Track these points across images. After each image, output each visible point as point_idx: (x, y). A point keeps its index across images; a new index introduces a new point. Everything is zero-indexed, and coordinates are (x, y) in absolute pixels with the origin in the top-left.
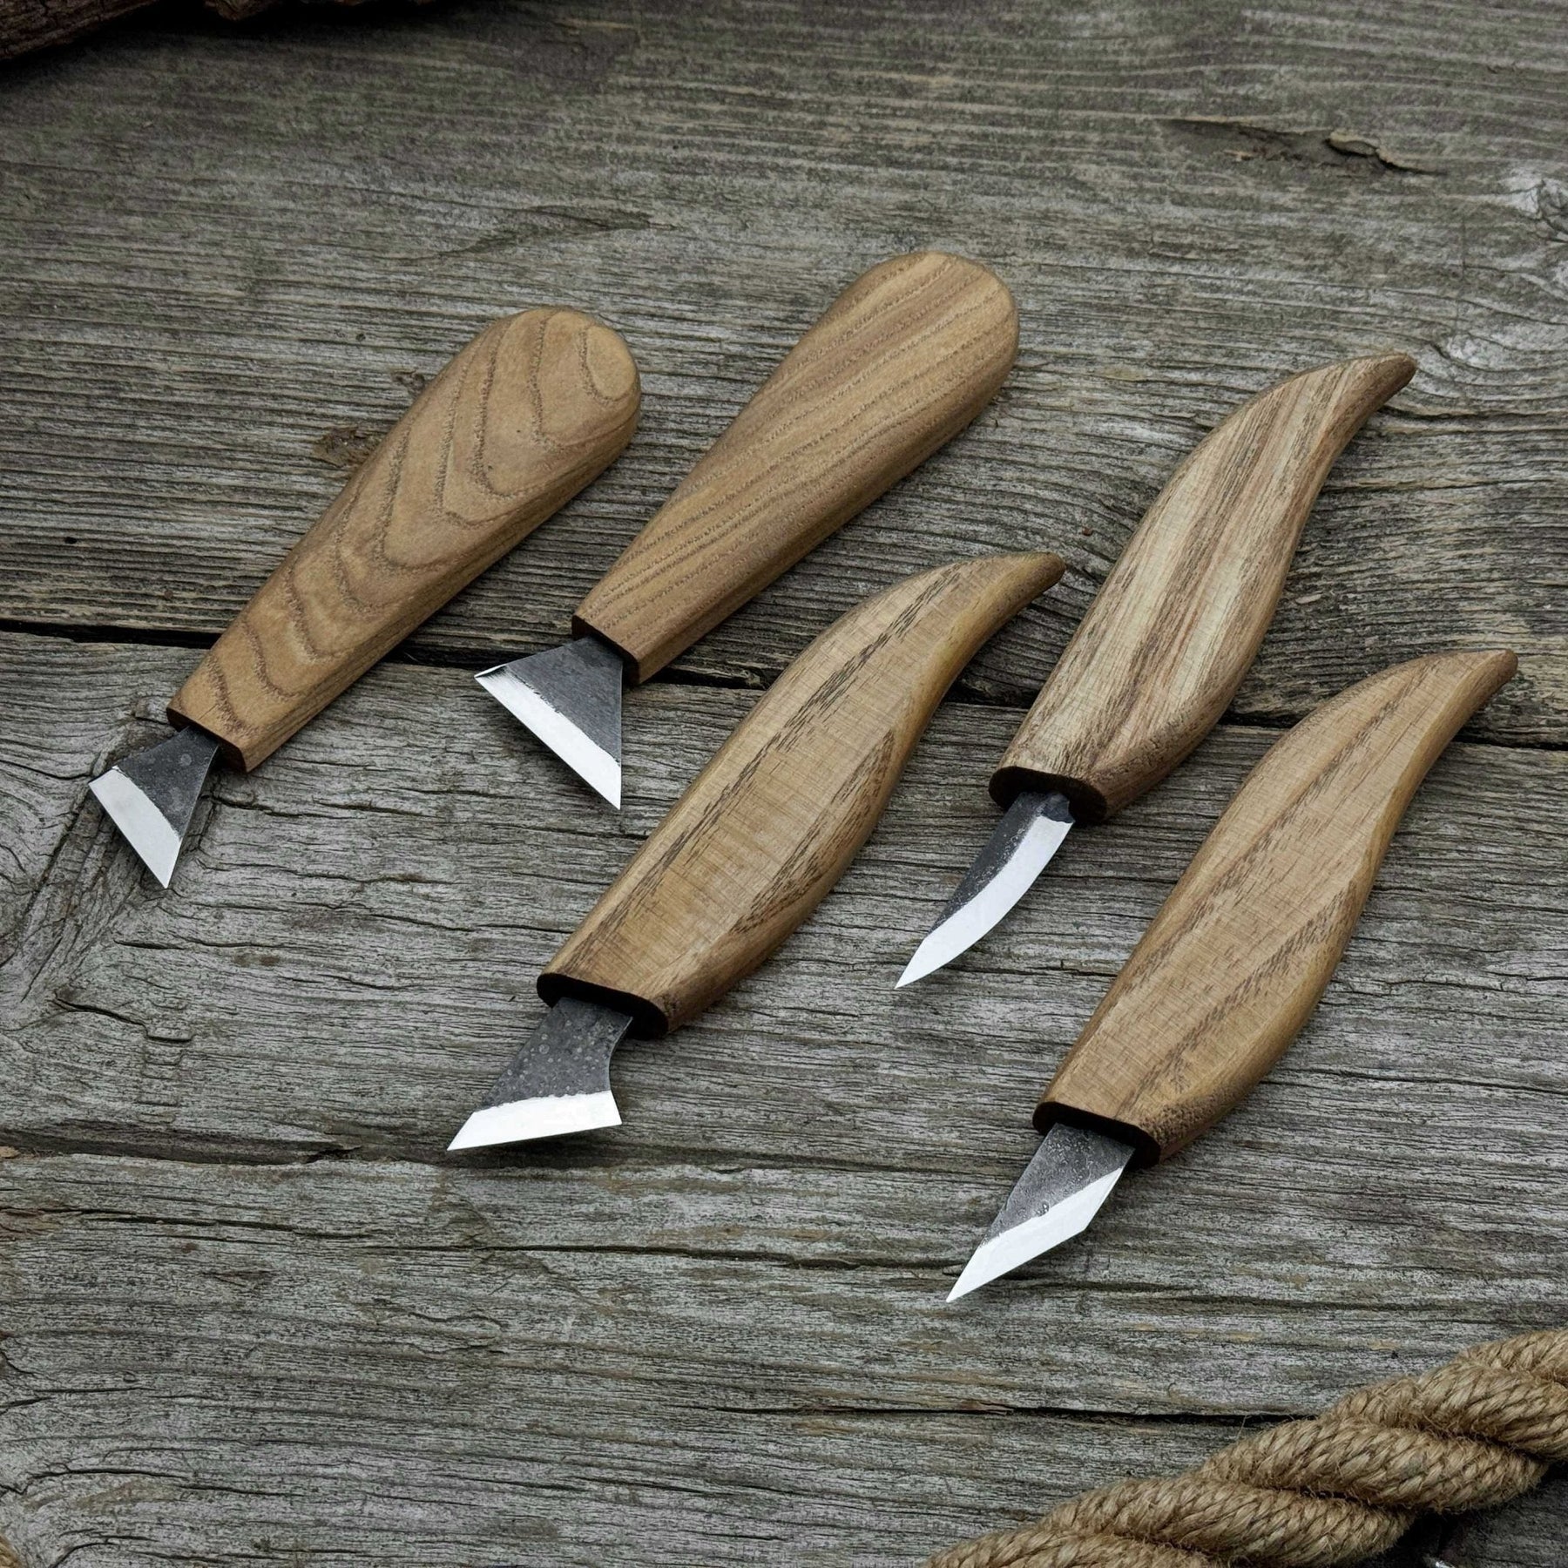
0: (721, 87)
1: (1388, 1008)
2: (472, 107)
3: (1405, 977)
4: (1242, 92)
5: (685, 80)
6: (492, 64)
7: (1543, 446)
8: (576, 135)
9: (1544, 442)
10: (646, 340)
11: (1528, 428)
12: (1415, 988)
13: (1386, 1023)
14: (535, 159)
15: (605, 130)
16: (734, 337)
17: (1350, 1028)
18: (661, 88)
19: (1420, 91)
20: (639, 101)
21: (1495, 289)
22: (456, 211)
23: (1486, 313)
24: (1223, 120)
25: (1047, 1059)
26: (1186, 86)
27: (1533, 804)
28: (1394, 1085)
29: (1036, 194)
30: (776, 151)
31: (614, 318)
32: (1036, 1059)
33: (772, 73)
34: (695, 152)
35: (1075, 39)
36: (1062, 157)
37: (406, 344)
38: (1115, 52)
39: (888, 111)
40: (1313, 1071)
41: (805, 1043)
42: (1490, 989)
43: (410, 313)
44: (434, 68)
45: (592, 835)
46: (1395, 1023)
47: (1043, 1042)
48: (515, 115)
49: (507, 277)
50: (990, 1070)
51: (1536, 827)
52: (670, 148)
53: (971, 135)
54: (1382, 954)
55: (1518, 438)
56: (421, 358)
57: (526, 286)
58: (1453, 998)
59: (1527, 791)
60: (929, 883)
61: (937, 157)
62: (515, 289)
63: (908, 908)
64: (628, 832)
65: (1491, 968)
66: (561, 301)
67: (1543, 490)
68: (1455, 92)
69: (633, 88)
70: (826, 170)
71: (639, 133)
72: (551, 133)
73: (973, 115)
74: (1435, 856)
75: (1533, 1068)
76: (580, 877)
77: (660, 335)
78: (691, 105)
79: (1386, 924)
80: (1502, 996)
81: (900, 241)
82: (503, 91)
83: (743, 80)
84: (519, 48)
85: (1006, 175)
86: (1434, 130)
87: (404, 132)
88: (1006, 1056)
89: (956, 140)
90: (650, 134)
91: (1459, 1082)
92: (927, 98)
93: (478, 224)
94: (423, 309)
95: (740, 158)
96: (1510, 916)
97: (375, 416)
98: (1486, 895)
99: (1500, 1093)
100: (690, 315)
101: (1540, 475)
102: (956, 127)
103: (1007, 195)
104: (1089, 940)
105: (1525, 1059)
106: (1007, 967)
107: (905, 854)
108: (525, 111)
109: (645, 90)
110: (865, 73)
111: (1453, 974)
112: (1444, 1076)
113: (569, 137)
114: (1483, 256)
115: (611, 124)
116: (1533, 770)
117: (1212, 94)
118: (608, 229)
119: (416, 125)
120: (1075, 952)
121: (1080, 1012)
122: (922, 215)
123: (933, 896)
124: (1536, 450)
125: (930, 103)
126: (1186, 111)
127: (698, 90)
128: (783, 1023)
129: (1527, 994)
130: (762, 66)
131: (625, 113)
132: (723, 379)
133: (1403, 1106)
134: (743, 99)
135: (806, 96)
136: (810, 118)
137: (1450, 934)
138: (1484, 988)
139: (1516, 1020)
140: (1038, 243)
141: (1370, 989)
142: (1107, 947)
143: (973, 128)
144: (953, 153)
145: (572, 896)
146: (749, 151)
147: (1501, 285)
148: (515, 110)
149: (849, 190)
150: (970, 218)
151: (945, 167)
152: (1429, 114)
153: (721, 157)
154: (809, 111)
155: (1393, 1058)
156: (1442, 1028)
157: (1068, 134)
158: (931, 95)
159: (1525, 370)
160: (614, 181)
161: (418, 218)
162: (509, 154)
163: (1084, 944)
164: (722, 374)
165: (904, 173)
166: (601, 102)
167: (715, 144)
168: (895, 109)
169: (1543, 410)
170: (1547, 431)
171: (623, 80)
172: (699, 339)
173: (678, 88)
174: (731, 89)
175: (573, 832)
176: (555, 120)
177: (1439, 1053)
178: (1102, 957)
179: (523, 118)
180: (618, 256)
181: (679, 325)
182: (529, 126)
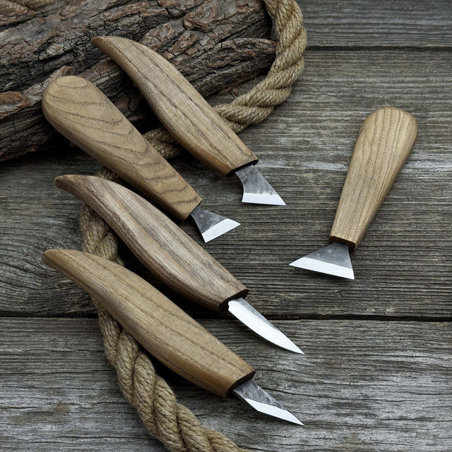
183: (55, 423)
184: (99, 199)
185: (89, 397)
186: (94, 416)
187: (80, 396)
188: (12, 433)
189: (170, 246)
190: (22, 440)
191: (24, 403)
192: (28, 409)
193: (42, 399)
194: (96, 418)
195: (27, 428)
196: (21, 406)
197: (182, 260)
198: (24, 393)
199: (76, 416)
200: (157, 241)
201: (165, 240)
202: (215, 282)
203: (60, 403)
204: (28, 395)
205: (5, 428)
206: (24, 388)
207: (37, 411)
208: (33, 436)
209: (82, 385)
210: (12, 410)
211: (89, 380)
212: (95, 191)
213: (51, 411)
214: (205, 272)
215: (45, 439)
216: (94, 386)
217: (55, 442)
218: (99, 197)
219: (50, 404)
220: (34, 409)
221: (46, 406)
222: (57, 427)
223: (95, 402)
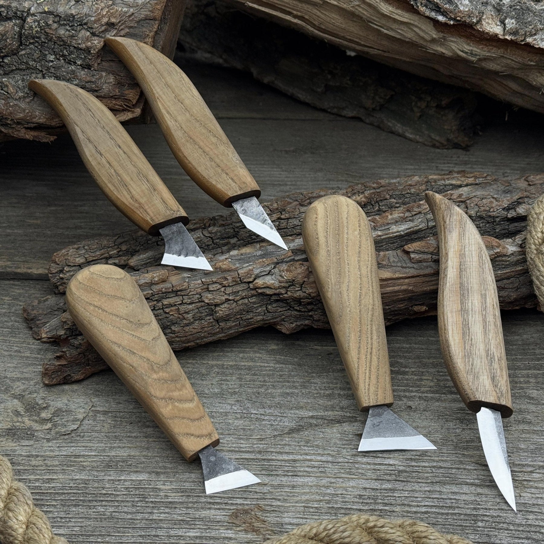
2: (281, 380)
6: (286, 364)
8: (323, 388)
10: (363, 466)
14: (308, 398)
16: (400, 463)
22: (279, 419)
30: (404, 390)
31: (349, 457)
33: (398, 362)
35: (515, 345)
36: (522, 388)
37: (264, 472)
38: (533, 349)
43: (264, 459)
44: (264, 366)
48: (298, 382)
49: (302, 443)
56: (271, 478)
57: (310, 447)
62: (306, 448)
66: (326, 452)
70: (426, 397)
72: (313, 388)
77: (369, 464)
81: (462, 423)
82: (292, 373)
84: (296, 358)
87: (255, 390)
93: (288, 424)
94: (269, 458)
97: (253, 503)
108: (302, 380)
110: (435, 360)
118: (341, 423)
119: (259, 388)
132: (399, 481)
135: (413, 370)
140: (519, 422)
148: (298, 380)
149: (437, 404)
154: (415, 375)
157: (522, 380)
160: (341, 405)
161: (264, 422)
162: (297, 397)
164: (398, 479)
166: (331, 376)
172: (386, 465)
176: (314, 383)
179: (301, 382)
180: (346, 433)
181: (376, 459)
182: (304, 385)
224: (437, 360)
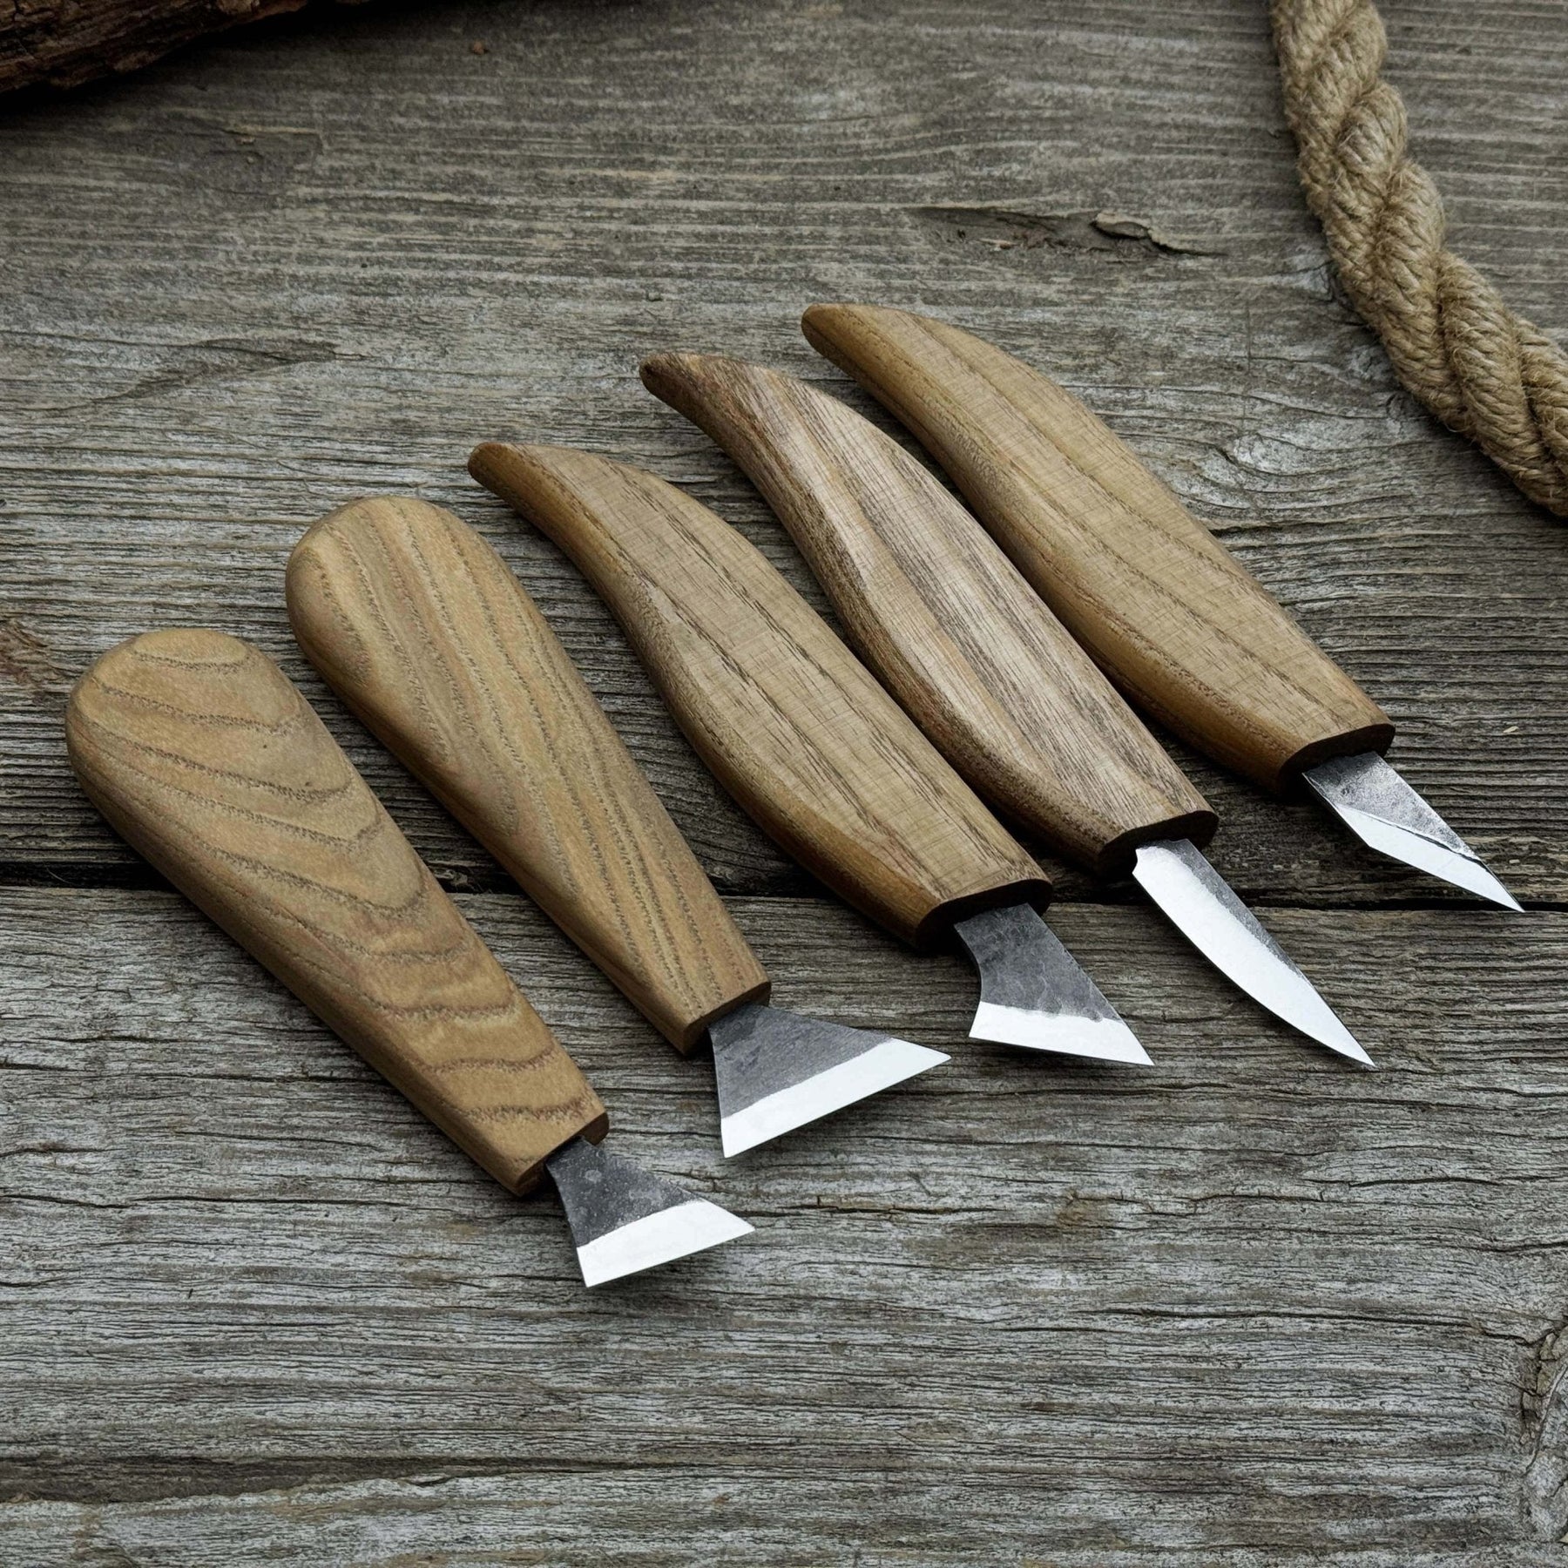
0: (415, 195)
1: (1194, 1229)
2: (132, 231)
3: (1212, 1192)
4: (997, 173)
5: (374, 188)
6: (153, 181)
7: (1344, 558)
8: (250, 257)
9: (1344, 552)
10: (332, 489)
11: (1327, 538)
12: (1223, 1204)
13: (1191, 1248)
14: (203, 288)
15: (284, 250)
16: (433, 481)
17: (1151, 1258)
18: (347, 199)
19: (1194, 162)
20: (322, 215)
21: (1284, 382)
22: (113, 351)
23: (1275, 408)
24: (977, 205)
25: (804, 1317)
26: (936, 169)
27: (1348, 975)
28: (1203, 1322)
29: (772, 300)
30: (479, 263)
31: (295, 465)
32: (791, 1319)
33: (472, 177)
34: (386, 270)
35: (809, 122)
36: (800, 256)
37: (54, 509)
38: (856, 135)
39: (604, 214)
40: (1110, 1311)
41: (520, 1317)
42: (1308, 1200)
43: (59, 472)
44: (87, 189)
45: (269, 1080)
46: (1203, 1248)
47: (799, 1297)
48: (180, 238)
49: (171, 424)
50: (737, 1336)
51: (1354, 1002)
52: (357, 267)
53: (698, 236)
54: (1184, 1165)
55: (1314, 550)
56: (73, 524)
57: (194, 433)
58: (1267, 1213)
59: (1342, 961)
60: (664, 1112)
61: (661, 263)
62: (180, 438)
63: (639, 1145)
64: (312, 1074)
65: (1309, 1174)
66: (234, 450)
67: (1345, 608)
68: (1232, 162)
69: (315, 201)
70: (535, 284)
71: (322, 252)
72: (221, 256)
73: (698, 212)
74: (1241, 1045)
75: (1361, 1292)
76: (255, 1133)
77: (348, 482)
78: (381, 217)
79: (1188, 1129)
80: (1323, 1208)
81: (620, 360)
82: (166, 211)
83: (439, 185)
84: (186, 160)
85: (739, 279)
86: (1211, 205)
87: (53, 263)
88: (757, 1317)
89: (681, 243)
90: (335, 252)
91: (1277, 1315)
92: (647, 197)
93: (139, 365)
94: (74, 467)
95: (438, 274)
96: (1326, 1110)
97: (17, 595)
98: (1300, 1088)
99: (1325, 1325)
100: (383, 458)
101: (1343, 592)
102: (681, 228)
103: (739, 302)
104: (849, 1170)
105: (1351, 1281)
106: (755, 1208)
107: (635, 1080)
108: (191, 232)
109: (328, 201)
110: (577, 172)
111: (1266, 1185)
112: (1259, 1309)
113: (242, 260)
114: (1270, 345)
115: (290, 243)
116: (1347, 936)
117: (964, 177)
118: (289, 362)
119: (66, 255)
120: (833, 1185)
121: (841, 1257)
122: (645, 329)
123: (669, 1128)
124: (1337, 563)
125: (651, 202)
126: (936, 197)
127: (388, 199)
128: (495, 1295)
129: (1351, 1203)
130: (461, 169)
131: (306, 231)
133: (1214, 1348)
134: (439, 207)
135: (512, 201)
136: (516, 225)
137: (1260, 1136)
138: (1302, 1199)
139: (1340, 1236)
140: (775, 355)
141: (1171, 1209)
142: (869, 1177)
143: (700, 228)
144: (677, 258)
145: (245, 1156)
146: (448, 266)
147: (1290, 377)
148: (181, 232)
149: (562, 305)
150: (699, 330)
151: (669, 274)
152: (1205, 187)
153: (416, 274)
154: (514, 218)
155: (1201, 1290)
156: (1255, 1250)
157: (806, 230)
158: (651, 193)
159: (1321, 473)
160: (295, 308)
161: (69, 361)
162: (173, 283)
163: (843, 1175)
165: (624, 282)
166: (278, 219)
167: (408, 260)
168: (611, 211)
169: (1344, 517)
170: (1347, 541)
171: (303, 191)
172: (393, 485)
173: (366, 198)
174: (426, 196)
175: (248, 1078)
176: (226, 241)
177: (1254, 1281)
178: (864, 1190)
179: (189, 240)
180: (299, 393)
181: (369, 470)
182: (196, 249)
183: (1074, 1264)
184: (767, 445)
185: (1172, 1175)
186: (1205, 1241)
187: (1141, 1174)
188: (931, 1299)
189: (973, 627)
190: (970, 1320)
191: (947, 1194)
192: (966, 1215)
193: (1007, 1181)
194: (1214, 1249)
195: (977, 1280)
196: (939, 1205)
197: (1001, 680)
198: (940, 1160)
199: (1142, 1242)
200: (931, 605)
201: (958, 606)
202: (1100, 770)
203: (1075, 1196)
204: (956, 1167)
205: (900, 1281)
206: (938, 1142)
207: (997, 1221)
208: (1005, 1309)
209: (1138, 1137)
210: (913, 1217)
211: (1159, 1119)
212: (760, 415)
213: (1049, 1223)
214: (1074, 731)
215: (1051, 1319)
216: (1182, 1140)
217: (1087, 1330)
218: (770, 438)
219: (1040, 1198)
220: (986, 1214)
221: (1028, 1204)
222: (1081, 1276)
223: (1197, 1192)
224: (584, 171)
